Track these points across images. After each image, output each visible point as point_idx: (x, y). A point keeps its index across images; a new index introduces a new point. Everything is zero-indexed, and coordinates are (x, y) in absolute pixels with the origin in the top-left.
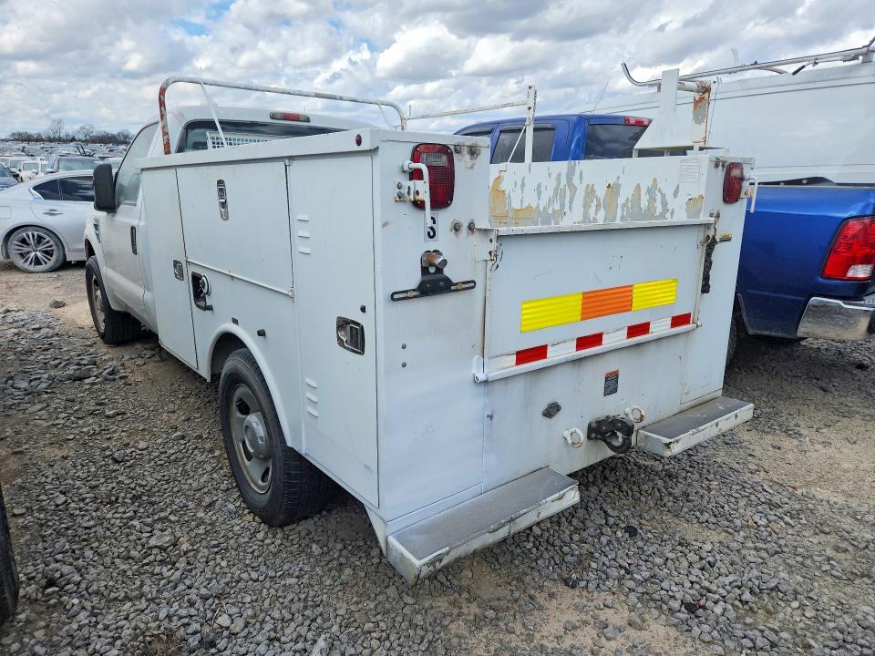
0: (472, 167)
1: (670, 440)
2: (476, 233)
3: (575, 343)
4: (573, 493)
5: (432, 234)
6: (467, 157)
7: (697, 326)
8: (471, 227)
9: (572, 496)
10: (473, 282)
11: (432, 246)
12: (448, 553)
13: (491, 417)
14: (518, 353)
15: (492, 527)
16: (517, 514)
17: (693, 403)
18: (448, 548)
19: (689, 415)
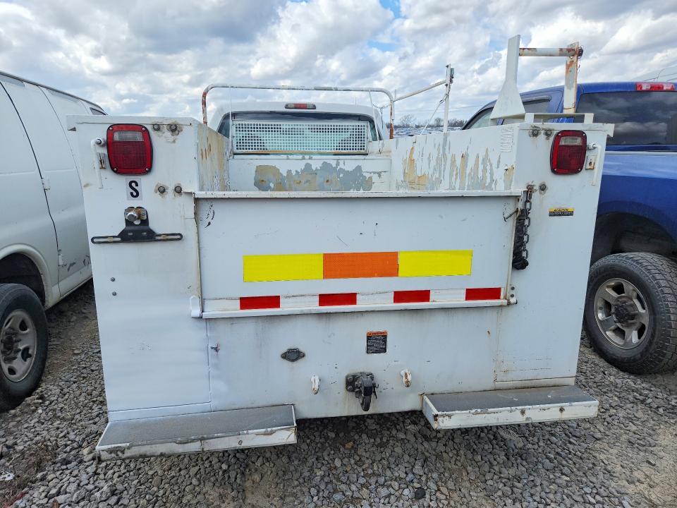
0: (174, 142)
1: (440, 413)
2: (183, 195)
3: (317, 299)
4: (289, 433)
5: (135, 194)
6: (168, 134)
7: (509, 304)
8: (178, 190)
9: (287, 436)
10: (180, 234)
11: (135, 203)
12: (129, 448)
13: (216, 349)
14: (242, 299)
15: (179, 439)
16: (211, 436)
17: (519, 384)
18: (128, 444)
19: (500, 394)
